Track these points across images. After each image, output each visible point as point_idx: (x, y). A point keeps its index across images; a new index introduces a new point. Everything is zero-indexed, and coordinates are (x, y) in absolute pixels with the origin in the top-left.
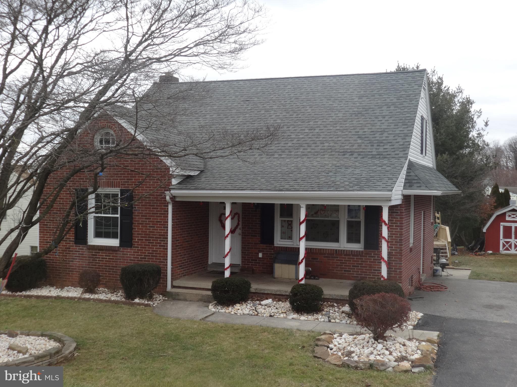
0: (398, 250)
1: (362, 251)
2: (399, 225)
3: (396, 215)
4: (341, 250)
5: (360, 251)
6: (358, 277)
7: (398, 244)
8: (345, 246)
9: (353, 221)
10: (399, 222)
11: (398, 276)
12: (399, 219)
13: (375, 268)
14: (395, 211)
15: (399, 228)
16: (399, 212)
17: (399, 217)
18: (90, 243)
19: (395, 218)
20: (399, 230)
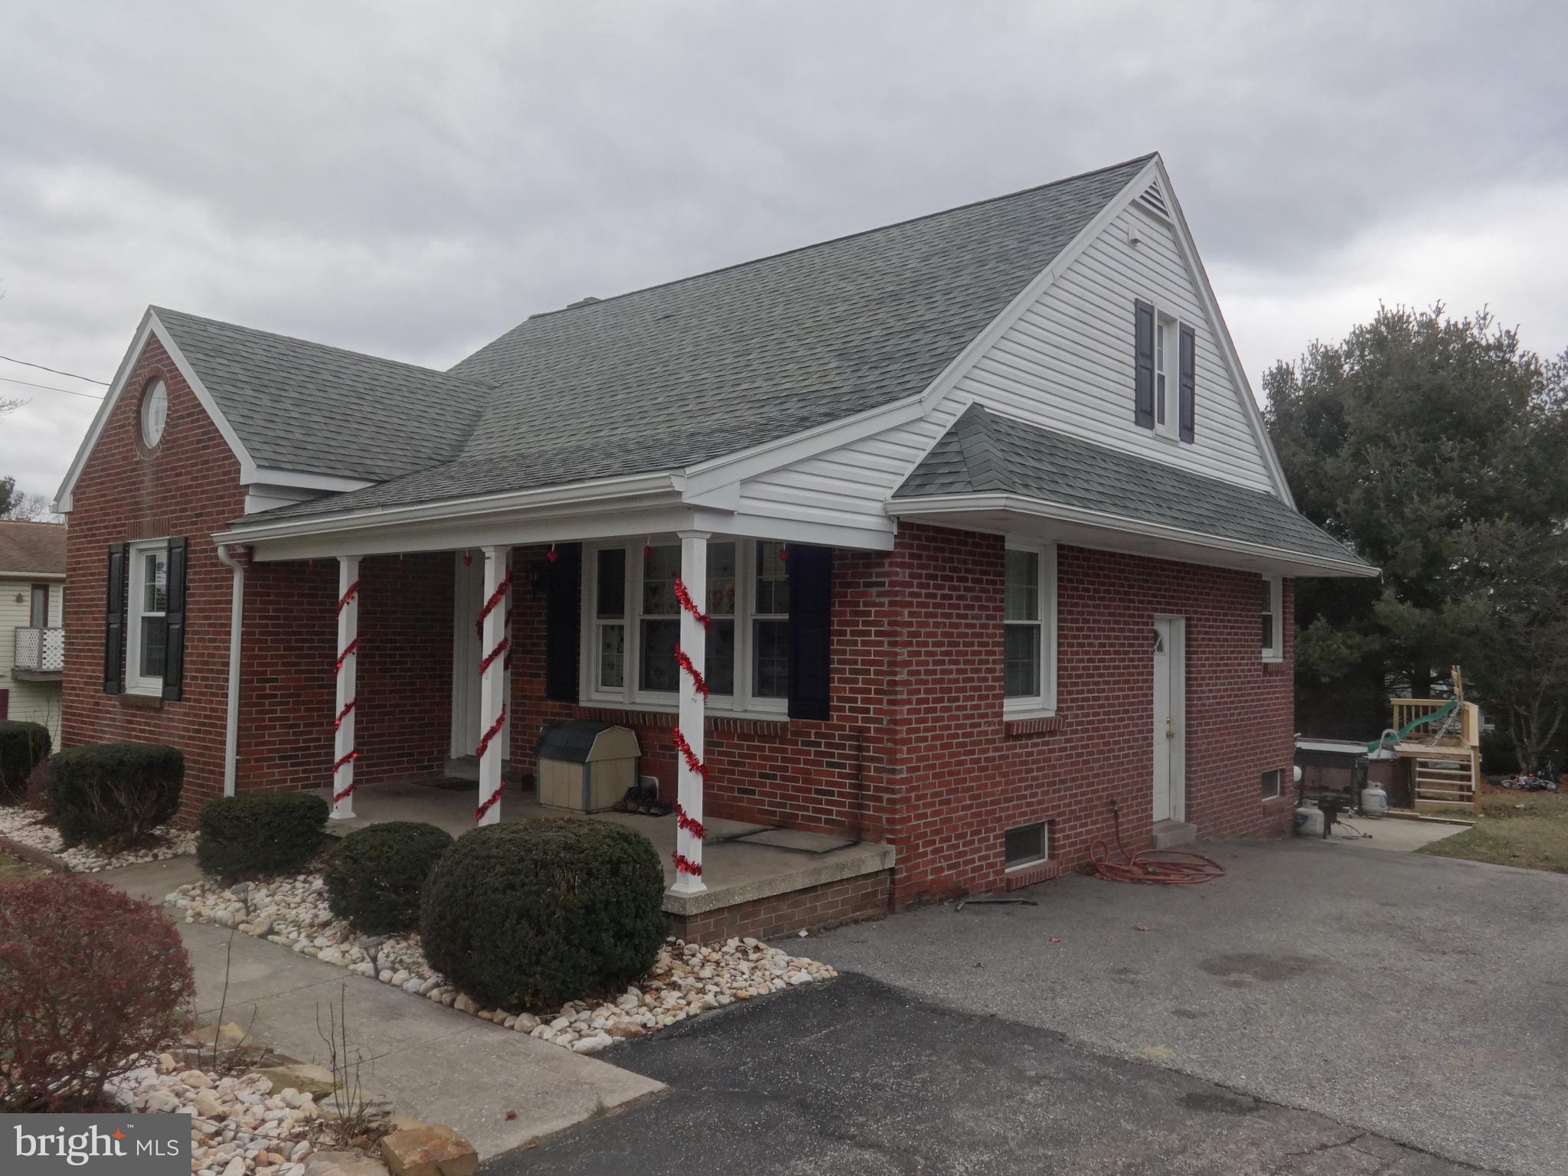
0: (886, 719)
1: (784, 725)
2: (886, 628)
3: (880, 594)
4: (735, 720)
5: (775, 723)
6: (774, 813)
7: (885, 698)
8: (749, 708)
9: (770, 623)
10: (886, 620)
11: (885, 816)
12: (886, 608)
13: (820, 783)
14: (874, 579)
15: (886, 640)
16: (887, 580)
17: (886, 600)
18: (131, 691)
19: (874, 604)
20: (886, 648)
